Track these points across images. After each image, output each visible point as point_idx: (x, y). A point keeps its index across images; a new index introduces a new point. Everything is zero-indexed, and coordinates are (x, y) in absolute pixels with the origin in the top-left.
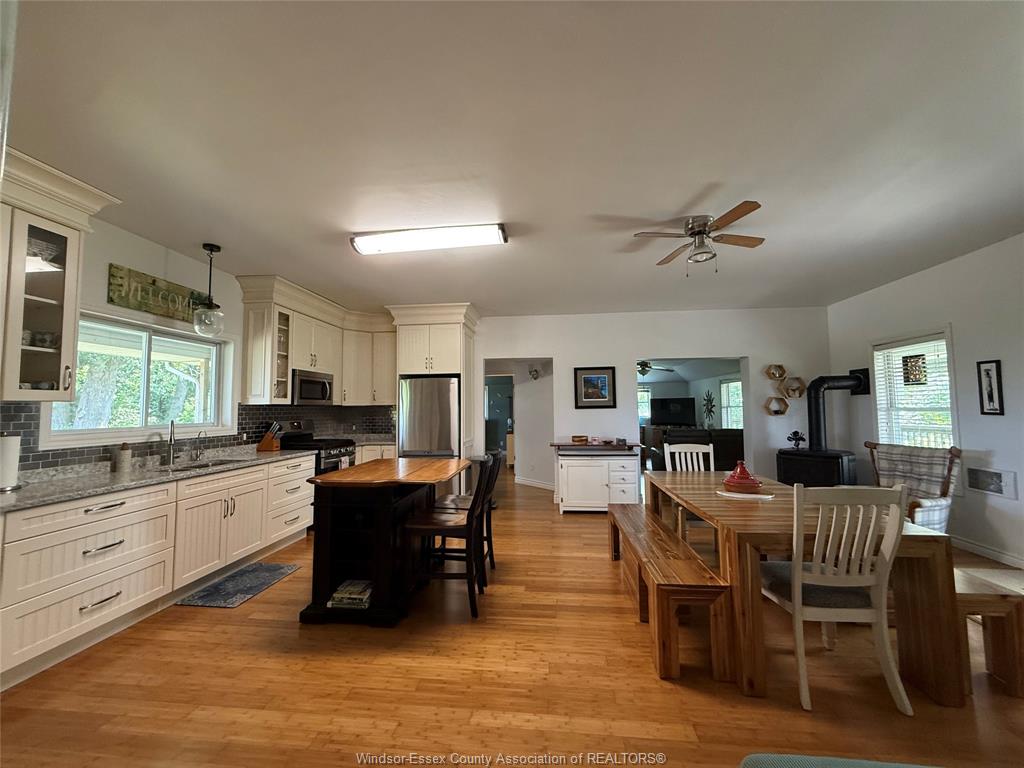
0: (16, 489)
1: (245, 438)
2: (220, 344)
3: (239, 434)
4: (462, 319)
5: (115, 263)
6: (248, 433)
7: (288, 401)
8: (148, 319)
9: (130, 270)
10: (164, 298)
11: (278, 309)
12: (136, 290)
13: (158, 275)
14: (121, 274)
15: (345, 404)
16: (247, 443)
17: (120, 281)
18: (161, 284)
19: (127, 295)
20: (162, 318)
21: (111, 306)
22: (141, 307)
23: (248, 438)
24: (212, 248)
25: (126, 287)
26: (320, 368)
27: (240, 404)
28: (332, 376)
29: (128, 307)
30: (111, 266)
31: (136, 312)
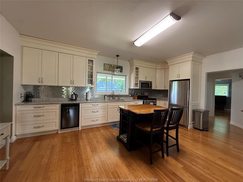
0: (90, 100)
1: (130, 96)
2: (126, 76)
3: (129, 95)
4: (191, 59)
5: (104, 63)
6: (131, 95)
7: (138, 88)
8: (110, 72)
9: (107, 64)
10: (113, 68)
11: (135, 67)
12: (108, 67)
13: (112, 64)
14: (105, 65)
15: (156, 89)
16: (131, 97)
17: (105, 66)
18: (112, 65)
19: (106, 68)
20: (112, 72)
21: (104, 71)
22: (109, 70)
23: (131, 96)
24: (118, 56)
25: (106, 67)
26: (148, 80)
27: (129, 88)
28: (152, 82)
29: (107, 70)
30: (104, 64)
31: (108, 71)
